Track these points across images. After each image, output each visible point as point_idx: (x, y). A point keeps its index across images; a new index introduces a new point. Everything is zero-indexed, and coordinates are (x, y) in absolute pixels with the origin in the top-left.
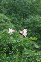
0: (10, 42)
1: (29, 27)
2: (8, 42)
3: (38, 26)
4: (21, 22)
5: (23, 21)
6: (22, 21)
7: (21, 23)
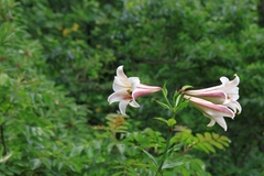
0: (37, 163)
1: (139, 55)
2: (24, 159)
3: (197, 53)
4: (73, 21)
5: (87, 19)
6: (81, 13)
7: (76, 27)
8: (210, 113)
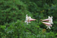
8: (47, 25)
